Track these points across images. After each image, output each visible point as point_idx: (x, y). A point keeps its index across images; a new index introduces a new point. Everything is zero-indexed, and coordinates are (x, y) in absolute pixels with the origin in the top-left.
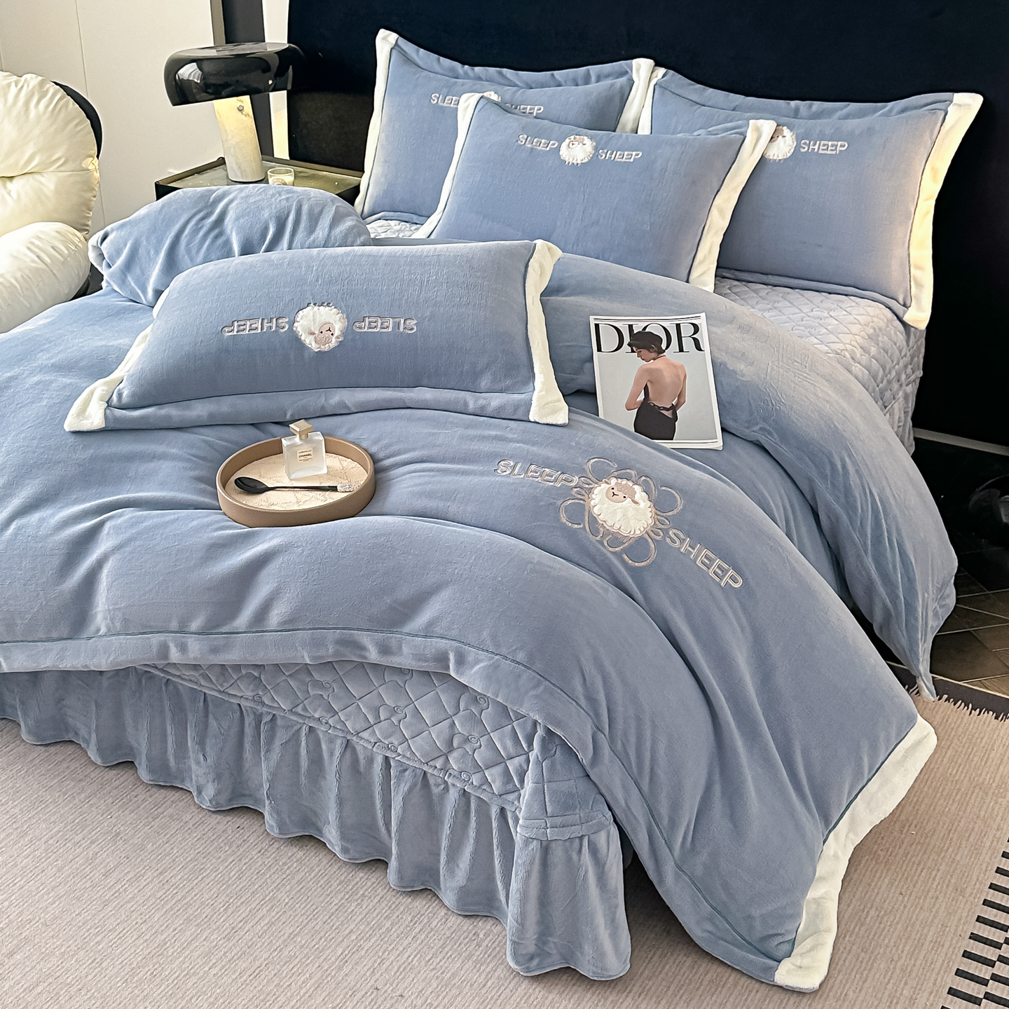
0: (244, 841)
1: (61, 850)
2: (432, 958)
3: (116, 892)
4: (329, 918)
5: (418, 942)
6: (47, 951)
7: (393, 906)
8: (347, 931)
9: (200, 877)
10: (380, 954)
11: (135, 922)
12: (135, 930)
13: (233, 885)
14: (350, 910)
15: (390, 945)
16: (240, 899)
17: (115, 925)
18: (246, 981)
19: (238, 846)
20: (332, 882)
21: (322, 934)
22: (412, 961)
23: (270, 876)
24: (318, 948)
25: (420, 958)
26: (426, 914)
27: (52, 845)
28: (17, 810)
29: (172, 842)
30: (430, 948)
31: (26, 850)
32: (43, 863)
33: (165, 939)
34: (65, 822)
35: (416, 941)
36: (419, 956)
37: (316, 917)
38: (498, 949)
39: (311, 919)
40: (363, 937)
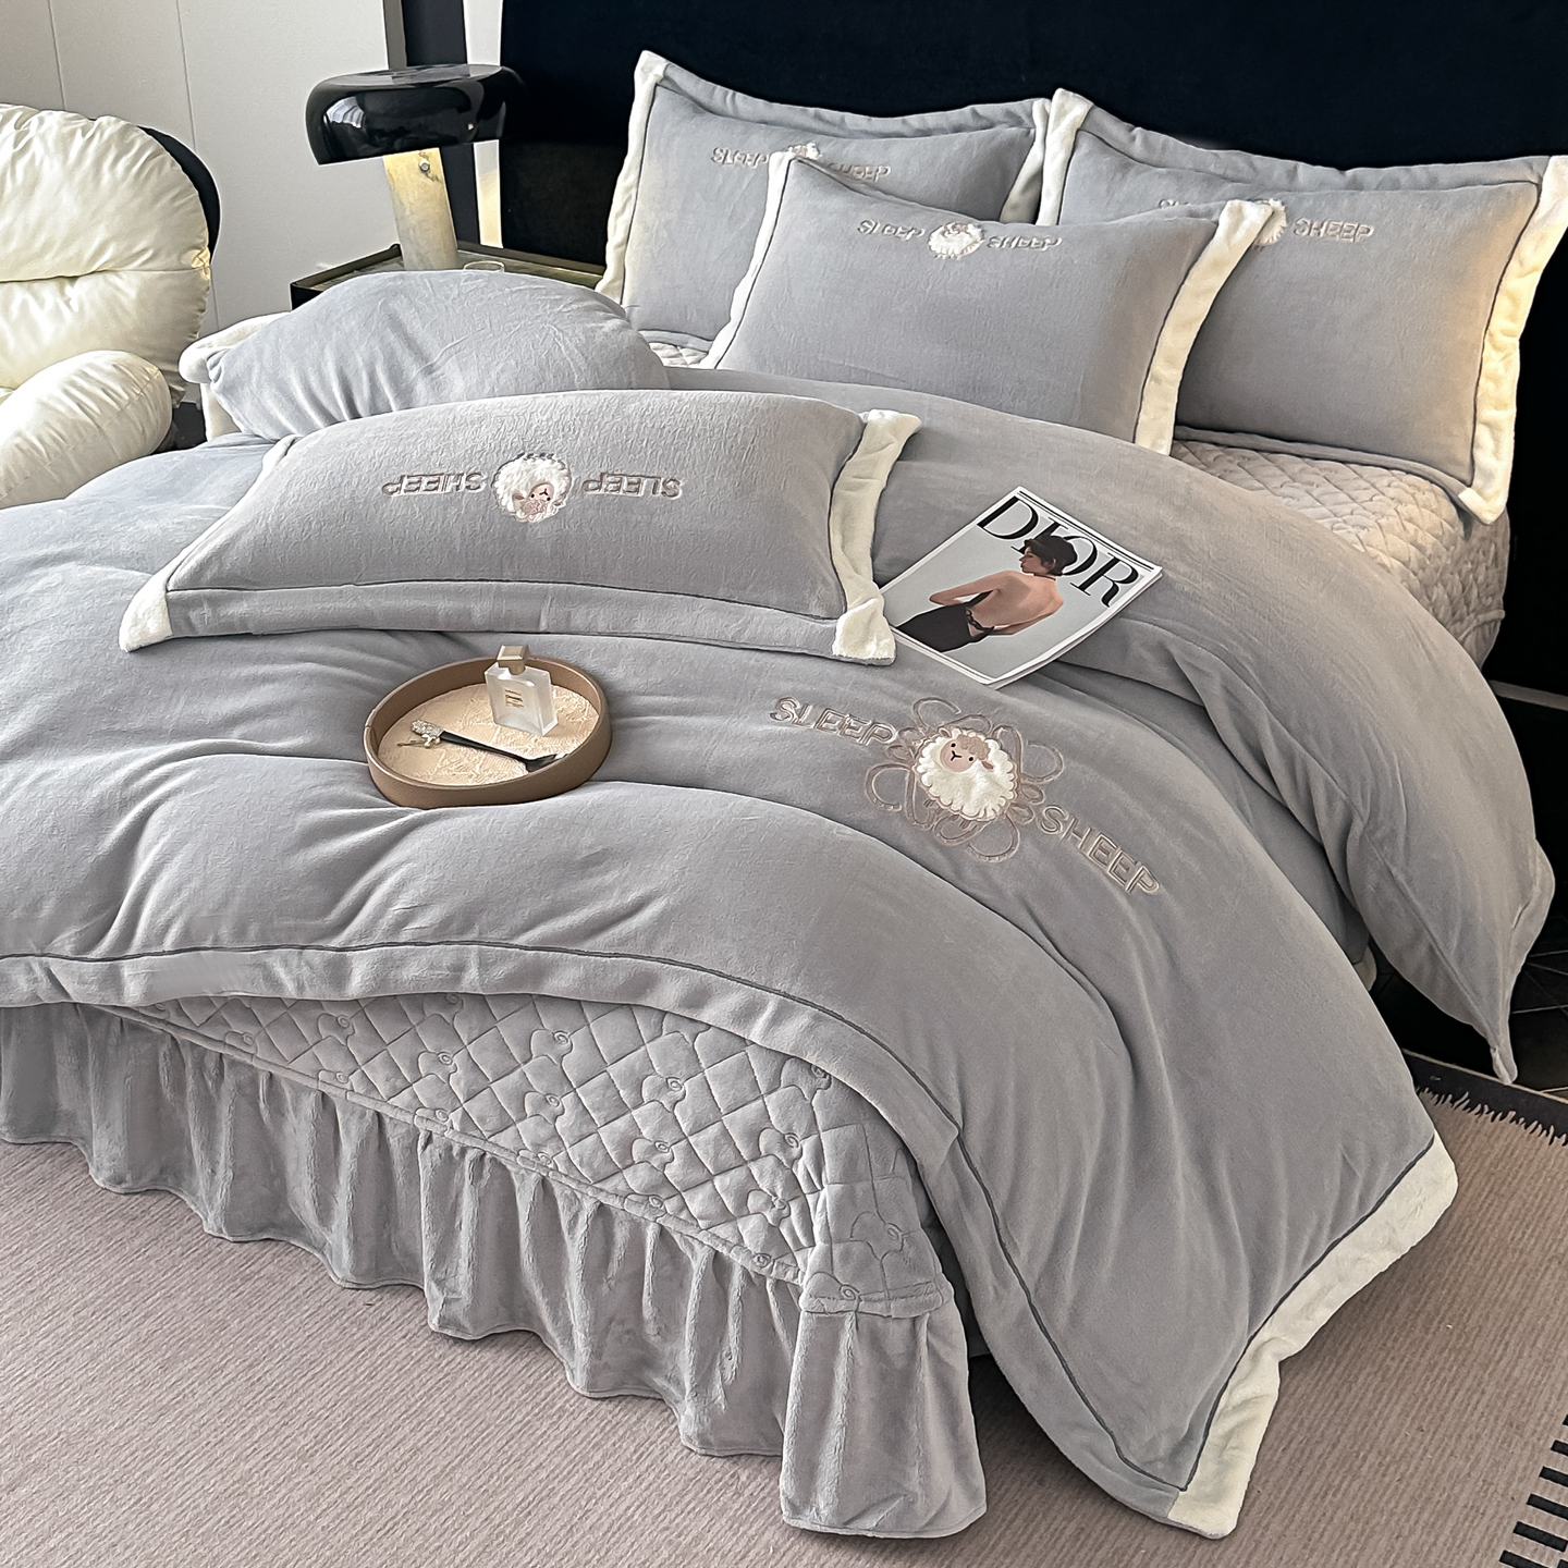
0: (381, 1319)
1: (100, 1327)
2: (663, 1511)
3: (178, 1395)
4: (507, 1443)
5: (643, 1486)
6: (68, 1484)
7: (608, 1428)
8: (534, 1465)
9: (310, 1374)
10: (583, 1503)
11: (205, 1442)
12: (204, 1454)
13: (361, 1387)
14: (539, 1433)
15: (599, 1489)
16: (369, 1410)
17: (174, 1446)
18: (371, 1539)
19: (372, 1327)
20: (515, 1388)
21: (495, 1467)
22: (633, 1516)
23: (419, 1376)
24: (486, 1491)
25: (645, 1511)
26: (660, 1441)
27: (85, 1318)
28: (33, 1263)
29: (269, 1318)
30: (662, 1496)
31: (45, 1326)
32: (69, 1346)
33: (251, 1469)
34: (107, 1283)
35: (641, 1484)
36: (643, 1507)
37: (486, 1440)
38: (769, 1500)
39: (478, 1444)
40: (557, 1476)
